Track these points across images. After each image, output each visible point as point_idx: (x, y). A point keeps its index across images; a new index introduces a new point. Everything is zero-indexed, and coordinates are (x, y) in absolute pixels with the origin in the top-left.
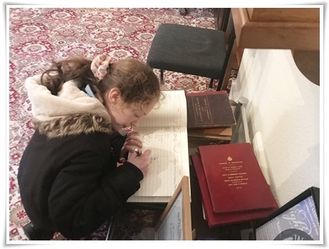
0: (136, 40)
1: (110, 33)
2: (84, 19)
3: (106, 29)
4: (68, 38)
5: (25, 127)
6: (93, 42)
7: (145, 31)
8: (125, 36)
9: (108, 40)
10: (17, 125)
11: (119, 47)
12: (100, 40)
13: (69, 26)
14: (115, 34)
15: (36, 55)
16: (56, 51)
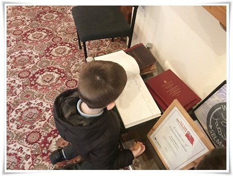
0: (42, 22)
1: (19, 21)
3: (12, 18)
7: (45, 13)
8: (32, 20)
9: (20, 27)
11: (33, 31)
12: (14, 29)
14: (23, 21)
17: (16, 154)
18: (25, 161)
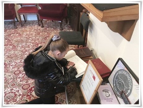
2: (24, 35)
3: (34, 38)
4: (20, 42)
5: (13, 74)
6: (30, 42)
8: (42, 39)
9: (36, 41)
10: (10, 74)
11: (42, 43)
12: (33, 41)
13: (19, 38)
14: (39, 39)
15: (9, 49)
16: (17, 47)
17: (15, 93)
18: (18, 97)
